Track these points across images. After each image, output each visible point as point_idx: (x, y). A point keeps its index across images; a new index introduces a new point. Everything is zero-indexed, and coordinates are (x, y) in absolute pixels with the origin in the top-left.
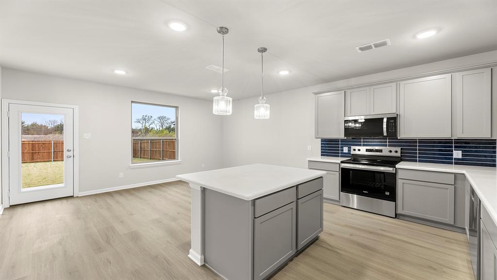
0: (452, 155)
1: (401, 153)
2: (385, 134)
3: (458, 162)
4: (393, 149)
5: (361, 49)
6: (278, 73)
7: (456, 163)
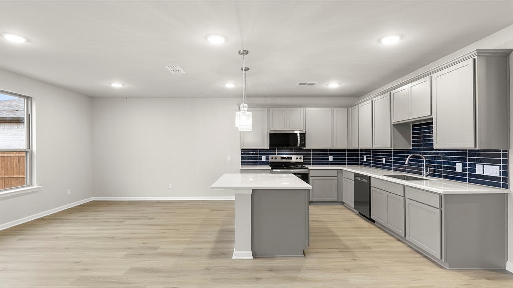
0: (328, 159)
1: (304, 159)
2: (298, 146)
3: (332, 164)
4: (299, 157)
5: (300, 84)
6: (224, 85)
7: (330, 165)
